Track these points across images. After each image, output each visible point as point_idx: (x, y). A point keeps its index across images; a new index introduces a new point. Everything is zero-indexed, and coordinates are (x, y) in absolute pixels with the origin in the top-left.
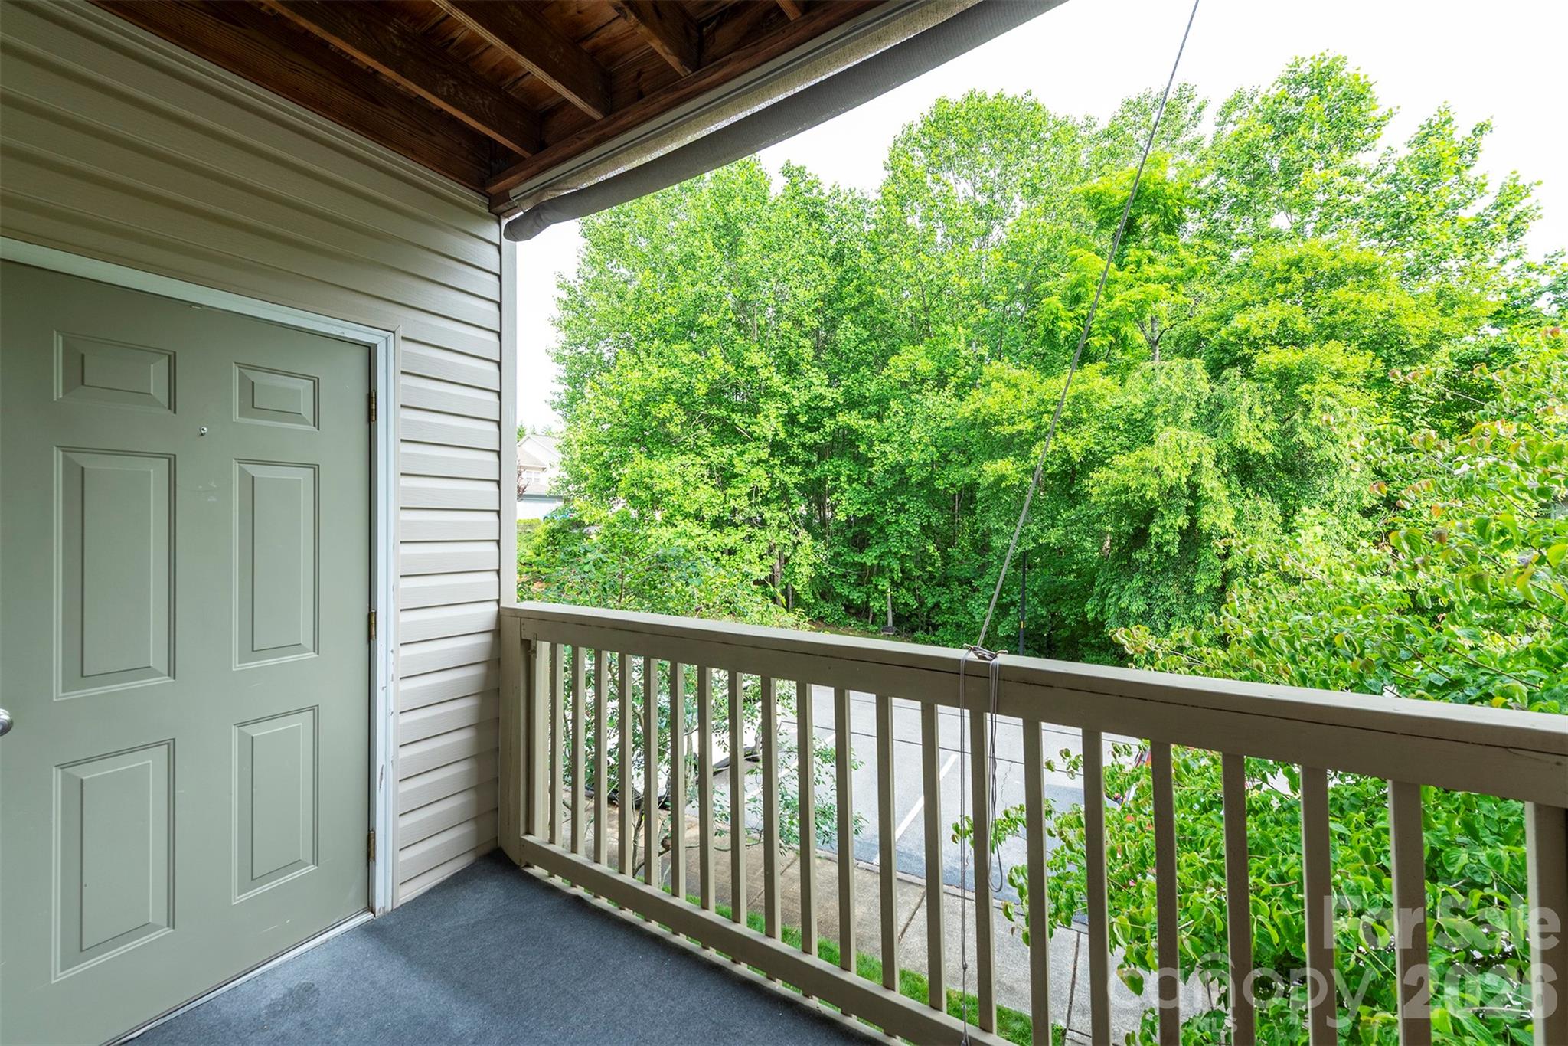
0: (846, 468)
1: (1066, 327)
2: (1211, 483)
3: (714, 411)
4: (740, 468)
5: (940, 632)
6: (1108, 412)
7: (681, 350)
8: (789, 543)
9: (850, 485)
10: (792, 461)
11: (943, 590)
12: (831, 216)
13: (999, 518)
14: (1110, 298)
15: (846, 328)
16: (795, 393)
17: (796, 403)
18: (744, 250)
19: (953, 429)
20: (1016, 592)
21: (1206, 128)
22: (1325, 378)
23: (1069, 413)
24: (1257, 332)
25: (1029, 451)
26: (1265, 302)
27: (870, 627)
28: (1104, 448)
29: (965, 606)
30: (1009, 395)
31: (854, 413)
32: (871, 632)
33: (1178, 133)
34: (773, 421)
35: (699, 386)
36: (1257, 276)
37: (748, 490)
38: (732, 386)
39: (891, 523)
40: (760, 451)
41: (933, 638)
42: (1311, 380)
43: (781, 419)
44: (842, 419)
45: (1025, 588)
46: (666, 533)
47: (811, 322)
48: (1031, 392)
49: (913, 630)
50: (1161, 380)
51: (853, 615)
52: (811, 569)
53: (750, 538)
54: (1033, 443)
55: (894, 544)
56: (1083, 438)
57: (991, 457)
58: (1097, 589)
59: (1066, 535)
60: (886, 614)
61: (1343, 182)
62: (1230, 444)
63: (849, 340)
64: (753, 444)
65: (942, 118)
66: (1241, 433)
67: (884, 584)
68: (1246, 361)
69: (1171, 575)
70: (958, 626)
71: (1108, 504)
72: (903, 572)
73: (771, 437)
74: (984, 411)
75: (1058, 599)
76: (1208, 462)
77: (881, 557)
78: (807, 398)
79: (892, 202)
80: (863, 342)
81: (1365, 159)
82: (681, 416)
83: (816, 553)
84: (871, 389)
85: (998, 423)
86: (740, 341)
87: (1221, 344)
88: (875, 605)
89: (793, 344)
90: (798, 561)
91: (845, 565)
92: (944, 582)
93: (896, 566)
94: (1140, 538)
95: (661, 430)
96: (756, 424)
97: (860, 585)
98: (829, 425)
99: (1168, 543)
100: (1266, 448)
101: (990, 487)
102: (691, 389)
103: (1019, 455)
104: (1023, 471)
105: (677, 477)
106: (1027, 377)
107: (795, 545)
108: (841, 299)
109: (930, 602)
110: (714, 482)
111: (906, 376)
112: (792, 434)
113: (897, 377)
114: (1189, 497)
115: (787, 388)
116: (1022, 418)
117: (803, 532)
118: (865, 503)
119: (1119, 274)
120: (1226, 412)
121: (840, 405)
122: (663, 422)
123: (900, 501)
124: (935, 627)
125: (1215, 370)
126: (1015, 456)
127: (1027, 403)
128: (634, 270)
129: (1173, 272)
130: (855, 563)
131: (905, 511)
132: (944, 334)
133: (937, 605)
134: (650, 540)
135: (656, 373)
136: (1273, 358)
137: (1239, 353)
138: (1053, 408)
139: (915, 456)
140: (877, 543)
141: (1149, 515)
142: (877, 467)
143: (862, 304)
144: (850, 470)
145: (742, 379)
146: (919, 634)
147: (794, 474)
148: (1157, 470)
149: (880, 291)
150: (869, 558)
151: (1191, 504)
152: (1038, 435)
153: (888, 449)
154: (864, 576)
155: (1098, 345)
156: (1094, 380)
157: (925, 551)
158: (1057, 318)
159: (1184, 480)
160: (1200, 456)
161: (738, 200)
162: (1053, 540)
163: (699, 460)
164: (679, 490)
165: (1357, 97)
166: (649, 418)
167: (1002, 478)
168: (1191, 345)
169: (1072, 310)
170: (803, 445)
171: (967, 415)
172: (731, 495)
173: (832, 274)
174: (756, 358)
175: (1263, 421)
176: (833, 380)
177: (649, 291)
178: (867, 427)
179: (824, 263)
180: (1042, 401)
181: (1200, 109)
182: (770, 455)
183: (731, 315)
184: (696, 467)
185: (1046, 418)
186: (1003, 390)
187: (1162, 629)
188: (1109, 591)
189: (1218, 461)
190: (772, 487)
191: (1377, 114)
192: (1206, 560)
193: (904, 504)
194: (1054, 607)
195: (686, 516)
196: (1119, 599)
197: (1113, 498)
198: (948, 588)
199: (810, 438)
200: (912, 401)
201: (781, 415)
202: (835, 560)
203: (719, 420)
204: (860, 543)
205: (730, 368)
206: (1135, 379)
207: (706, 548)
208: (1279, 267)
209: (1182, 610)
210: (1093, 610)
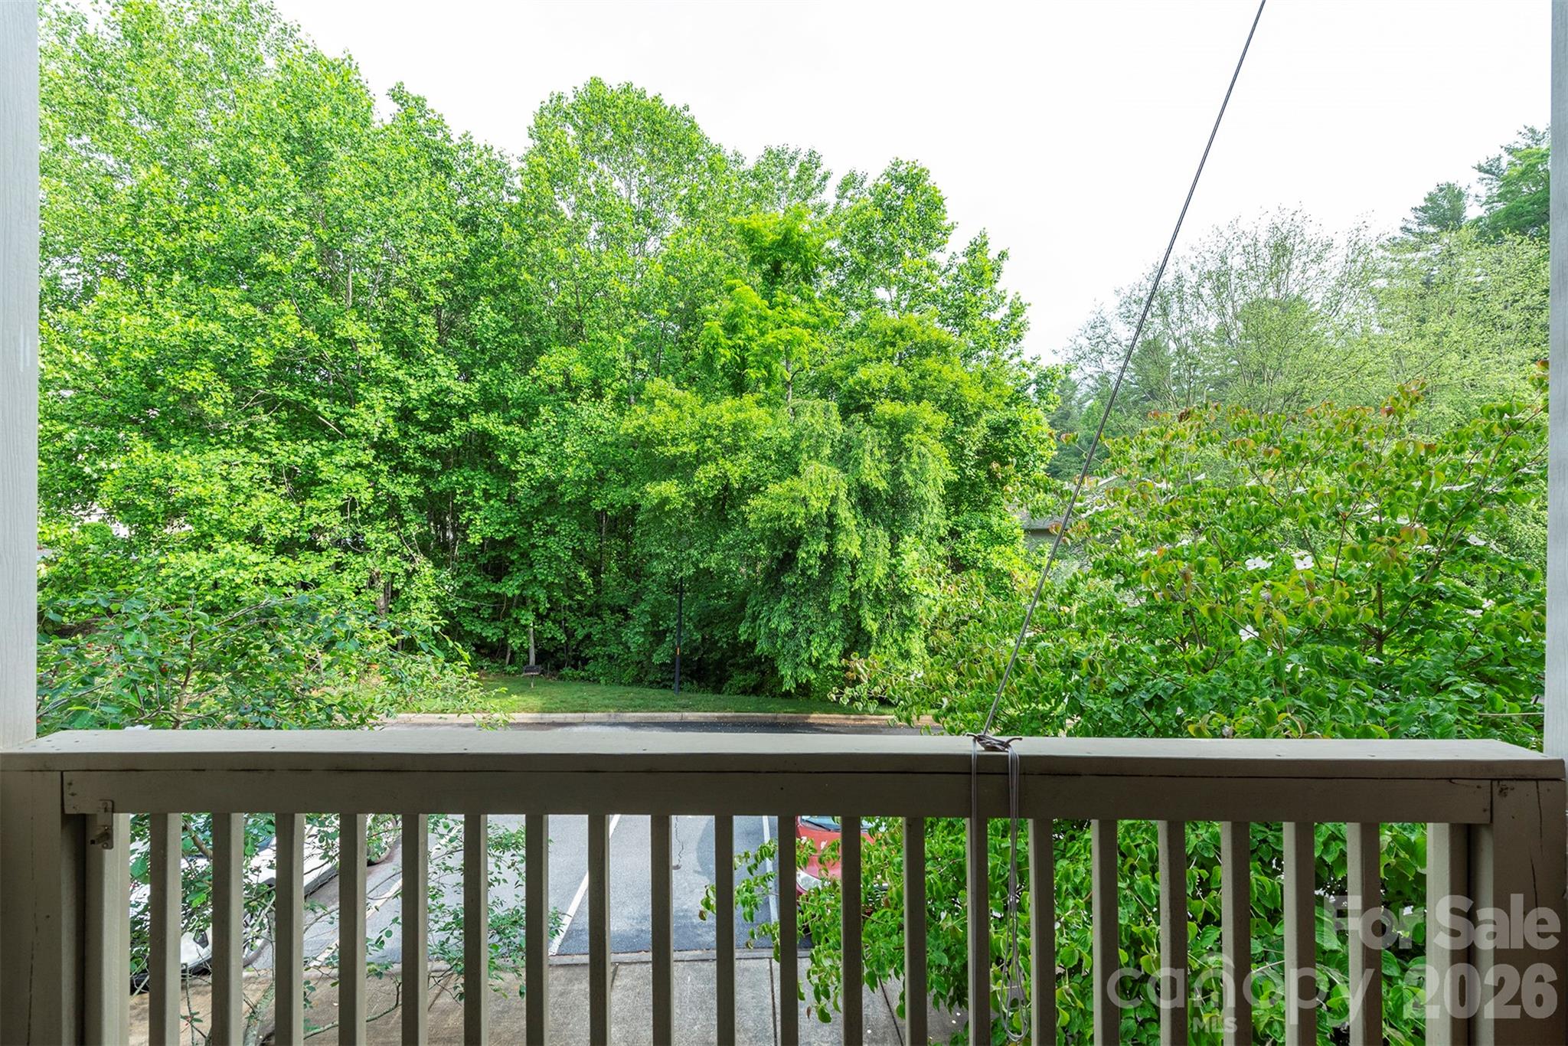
0: (481, 482)
1: (726, 355)
2: (846, 514)
3: (281, 391)
4: (326, 471)
5: (591, 666)
6: (760, 442)
7: (229, 298)
8: (401, 572)
9: (486, 501)
10: (405, 468)
11: (595, 619)
12: (460, 172)
13: (660, 543)
14: (762, 333)
15: (483, 312)
16: (411, 381)
17: (414, 395)
18: (336, 180)
19: (611, 445)
20: (672, 618)
21: (829, 196)
22: (921, 431)
23: (729, 440)
24: (875, 384)
25: (692, 476)
26: (879, 360)
27: (508, 668)
28: (758, 476)
29: (618, 636)
30: (673, 415)
31: (493, 416)
32: (509, 673)
33: (809, 194)
34: (380, 414)
35: (259, 353)
36: (872, 337)
37: (340, 503)
38: (313, 360)
39: (538, 547)
40: (360, 453)
41: (582, 674)
42: (910, 430)
43: (391, 413)
44: (477, 421)
45: (681, 614)
46: (196, 562)
47: (436, 296)
48: (693, 415)
49: (559, 667)
50: (806, 418)
51: (485, 656)
52: (432, 604)
53: (339, 566)
54: (696, 468)
55: (540, 571)
56: (741, 465)
57: (653, 479)
58: (749, 612)
59: (724, 559)
60: (527, 652)
61: (926, 272)
62: (857, 480)
63: (487, 327)
64: (347, 442)
65: (598, 102)
66: (866, 471)
67: (528, 618)
68: (867, 408)
69: (811, 596)
70: (611, 657)
71: (763, 530)
72: (550, 600)
73: (376, 435)
74: (648, 429)
75: (712, 623)
76: (842, 496)
77: (522, 587)
78: (430, 391)
79: (543, 177)
80: (504, 332)
81: (941, 258)
82: (223, 393)
83: (440, 583)
84: (515, 388)
85: (662, 443)
86: (327, 301)
87: (850, 392)
88: (514, 643)
89: (408, 319)
90: (414, 594)
91: (477, 597)
92: (595, 611)
93: (542, 596)
94: (787, 562)
95: (185, 409)
96: (353, 416)
97: (494, 620)
98: (459, 427)
99: (810, 567)
100: (882, 485)
101: (653, 509)
102: (243, 356)
103: (681, 477)
104: (686, 494)
105: (217, 479)
106: (689, 398)
107: (409, 575)
108: (473, 276)
109: (580, 634)
110: (284, 490)
111: (558, 380)
112: (406, 433)
113: (548, 379)
114: (827, 526)
115: (400, 374)
116: (685, 440)
117: (420, 558)
118: (505, 524)
119: (770, 312)
120: (854, 452)
121: (475, 405)
122: (189, 398)
123: (549, 522)
124: (585, 661)
125: (845, 412)
126: (678, 478)
127: (690, 426)
128: (127, 161)
129: (813, 320)
130: (490, 595)
131: (555, 534)
132: (599, 340)
133: (588, 636)
134: (164, 572)
135: (178, 324)
136: (887, 408)
137: (863, 401)
138: (715, 433)
139: (570, 472)
140: (519, 570)
141: (795, 542)
142: (523, 482)
143: (502, 288)
144: (486, 484)
145: (329, 354)
146: (567, 671)
147: (408, 484)
148: (804, 499)
149: (526, 276)
150: (510, 588)
151: (829, 531)
152: (699, 459)
153: (536, 462)
154: (502, 609)
155: (754, 377)
156: (750, 409)
157: (576, 577)
158: (717, 344)
159: (825, 510)
160: (837, 489)
161: (325, 111)
162: (713, 565)
163: (255, 457)
164: (221, 498)
165: (935, 204)
166: (161, 389)
167: (665, 501)
168: (826, 387)
169: (730, 339)
170: (421, 449)
171: (630, 431)
172: (311, 509)
173: (463, 245)
174: (352, 328)
175: (880, 461)
176: (467, 373)
177: (158, 200)
178: (510, 434)
179: (452, 227)
180: (705, 425)
181: (825, 178)
182: (375, 458)
183: (313, 263)
184: (247, 467)
185: (709, 443)
186: (666, 409)
187: (804, 645)
188: (760, 613)
189: (849, 494)
190: (375, 499)
191: (946, 223)
192: (838, 582)
193: (553, 525)
194: (708, 630)
195: (232, 536)
196: (769, 620)
197: (768, 525)
198: (600, 617)
199: (431, 440)
200: (565, 410)
201: (391, 408)
202: (464, 592)
203: (287, 404)
204: (497, 570)
205: (310, 335)
206: (784, 414)
207: (268, 581)
208: (889, 332)
209: (820, 627)
210: (745, 632)
